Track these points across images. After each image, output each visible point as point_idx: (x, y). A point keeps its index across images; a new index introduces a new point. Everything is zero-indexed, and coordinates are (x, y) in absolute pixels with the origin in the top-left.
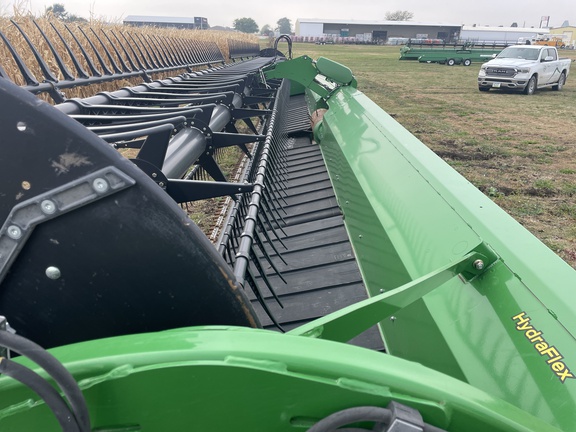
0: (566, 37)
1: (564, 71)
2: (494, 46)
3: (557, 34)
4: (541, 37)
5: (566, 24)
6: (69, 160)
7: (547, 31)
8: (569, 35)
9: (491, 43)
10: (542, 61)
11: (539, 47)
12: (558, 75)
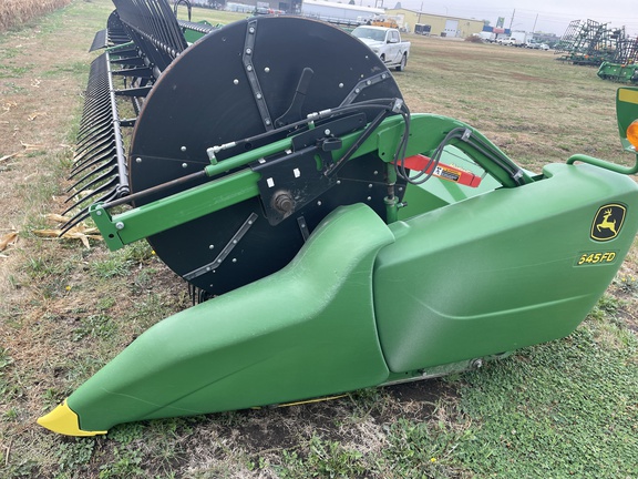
0: (399, 19)
1: (405, 53)
2: (349, 25)
3: (392, 15)
4: (378, 17)
5: (398, 6)
6: (376, 68)
7: (382, 11)
8: (402, 17)
9: (346, 21)
10: (388, 42)
11: (384, 29)
12: (401, 56)
